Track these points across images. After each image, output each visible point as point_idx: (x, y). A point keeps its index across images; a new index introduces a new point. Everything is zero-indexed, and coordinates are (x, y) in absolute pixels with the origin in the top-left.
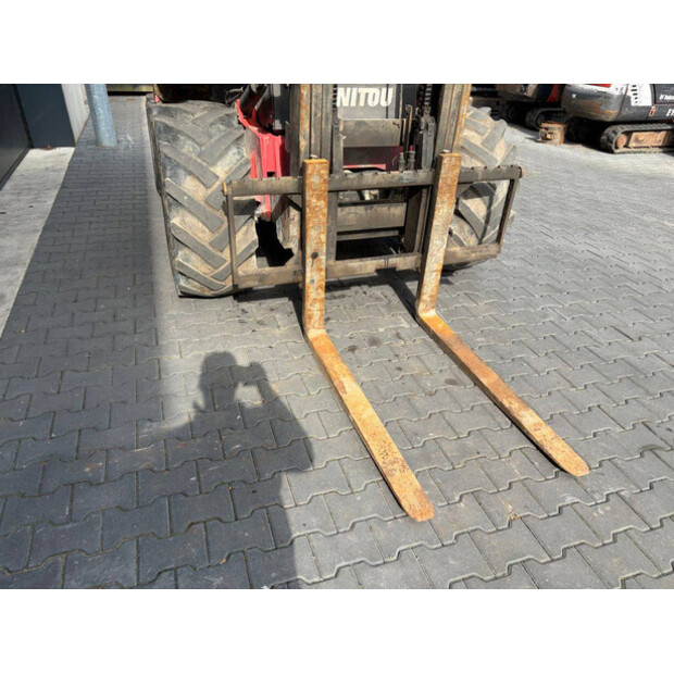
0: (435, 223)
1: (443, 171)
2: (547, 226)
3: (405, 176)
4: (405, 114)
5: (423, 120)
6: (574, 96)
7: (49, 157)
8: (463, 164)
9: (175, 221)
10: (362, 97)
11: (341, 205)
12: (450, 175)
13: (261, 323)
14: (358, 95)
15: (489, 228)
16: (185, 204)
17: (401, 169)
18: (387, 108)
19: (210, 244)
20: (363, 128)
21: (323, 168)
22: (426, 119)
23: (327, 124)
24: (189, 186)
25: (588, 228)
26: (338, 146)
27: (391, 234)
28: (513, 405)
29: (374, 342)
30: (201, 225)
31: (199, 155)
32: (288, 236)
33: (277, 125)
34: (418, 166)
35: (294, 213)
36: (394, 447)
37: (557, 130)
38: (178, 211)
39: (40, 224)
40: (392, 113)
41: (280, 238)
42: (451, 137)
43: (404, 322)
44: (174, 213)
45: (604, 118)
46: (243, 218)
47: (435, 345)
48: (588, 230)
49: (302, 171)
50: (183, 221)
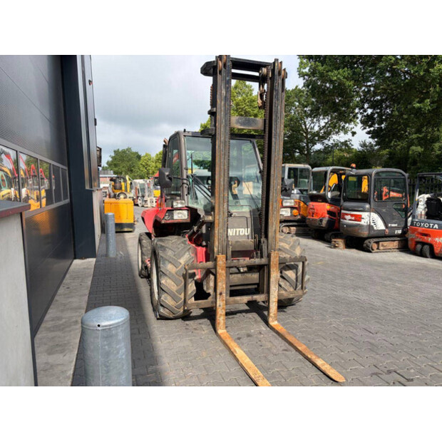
1: (272, 258)
2: (334, 286)
3: (257, 261)
4: (255, 238)
6: (345, 226)
8: (280, 256)
9: (163, 281)
10: (238, 232)
11: (231, 274)
12: (275, 260)
13: (195, 329)
14: (236, 231)
15: (297, 284)
16: (167, 275)
17: (255, 258)
19: (176, 291)
20: (239, 244)
21: (223, 258)
22: (263, 239)
23: (225, 242)
24: (170, 267)
26: (229, 250)
27: (254, 287)
28: (313, 357)
29: (249, 336)
30: (173, 283)
31: (174, 256)
32: (209, 287)
33: (204, 244)
34: (262, 257)
35: (212, 277)
36: (259, 372)
37: (340, 242)
38: (164, 278)
39: (87, 292)
40: (250, 237)
41: (205, 288)
42: (274, 245)
43: (263, 328)
44: (162, 278)
45: (362, 236)
46: (190, 280)
47: (278, 336)
48: (355, 288)
49: (215, 260)
50: (166, 282)
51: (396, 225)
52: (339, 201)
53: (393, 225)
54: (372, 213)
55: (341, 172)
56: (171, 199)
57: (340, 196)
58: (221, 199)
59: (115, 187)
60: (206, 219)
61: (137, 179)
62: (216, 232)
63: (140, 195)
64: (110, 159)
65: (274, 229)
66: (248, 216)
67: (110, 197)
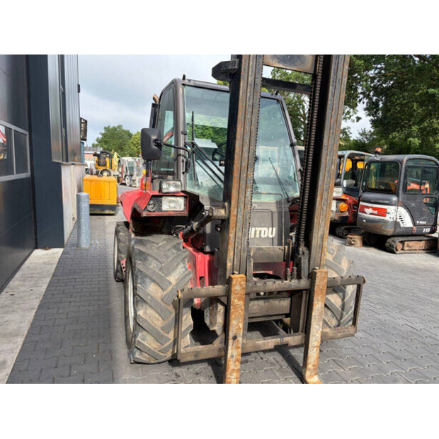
0: (313, 314)
1: (317, 281)
2: (372, 304)
3: (293, 284)
4: (287, 244)
5: (301, 249)
6: (364, 221)
7: (47, 254)
8: (329, 276)
9: (140, 312)
10: (258, 233)
12: (321, 283)
14: (256, 231)
15: (344, 313)
16: (149, 302)
17: (289, 279)
18: (273, 238)
19: (162, 328)
20: (261, 252)
21: (242, 281)
22: (302, 248)
23: (244, 253)
24: (152, 290)
25: (400, 307)
26: (250, 266)
30: (157, 315)
31: (160, 270)
32: (215, 322)
33: (208, 249)
34: (300, 277)
35: (221, 308)
37: (357, 239)
38: (143, 306)
39: (36, 303)
40: (276, 242)
41: (207, 322)
42: (319, 259)
44: (139, 307)
45: (385, 233)
46: (185, 310)
49: (228, 282)
50: (145, 313)
51: (425, 223)
52: (358, 191)
53: (422, 222)
54: (399, 207)
55: (357, 158)
56: (159, 178)
57: (356, 185)
58: (243, 182)
59: (99, 164)
60: (215, 214)
61: (125, 156)
62: (232, 236)
63: (128, 174)
64: (100, 136)
65: (320, 233)
66: (274, 209)
67: (92, 174)
